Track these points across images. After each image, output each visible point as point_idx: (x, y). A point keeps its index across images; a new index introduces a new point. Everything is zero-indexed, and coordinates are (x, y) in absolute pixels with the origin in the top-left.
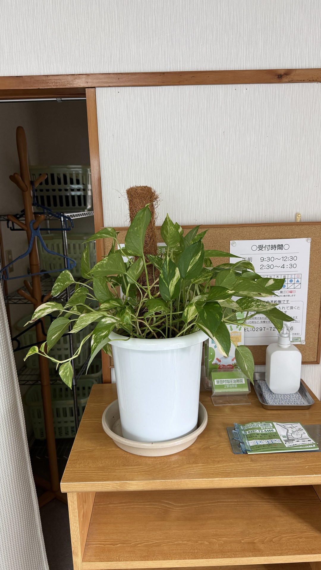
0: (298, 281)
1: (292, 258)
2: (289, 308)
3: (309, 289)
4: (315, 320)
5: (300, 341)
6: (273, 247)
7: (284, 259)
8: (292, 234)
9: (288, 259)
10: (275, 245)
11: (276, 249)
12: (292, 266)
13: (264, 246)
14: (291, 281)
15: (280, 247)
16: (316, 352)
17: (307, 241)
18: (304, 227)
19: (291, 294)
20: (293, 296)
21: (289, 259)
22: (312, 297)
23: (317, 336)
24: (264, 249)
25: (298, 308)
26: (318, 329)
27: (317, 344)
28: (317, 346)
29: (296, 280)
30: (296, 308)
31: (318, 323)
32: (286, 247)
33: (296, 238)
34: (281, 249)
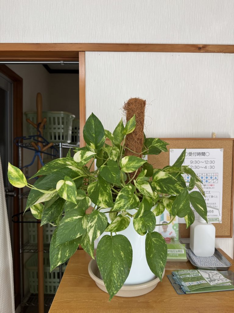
0: (216, 178)
1: (212, 162)
2: (210, 197)
3: (224, 184)
4: (228, 206)
5: (218, 221)
6: (199, 154)
7: (206, 162)
8: (211, 146)
11: (201, 155)
12: (211, 167)
13: (192, 153)
14: (211, 178)
16: (230, 229)
17: (221, 150)
18: (218, 141)
20: (213, 188)
22: (226, 189)
23: (230, 217)
24: (192, 155)
25: (216, 197)
26: (230, 212)
27: (230, 223)
29: (215, 177)
31: (230, 208)
32: (207, 154)
33: (214, 148)
34: (204, 155)
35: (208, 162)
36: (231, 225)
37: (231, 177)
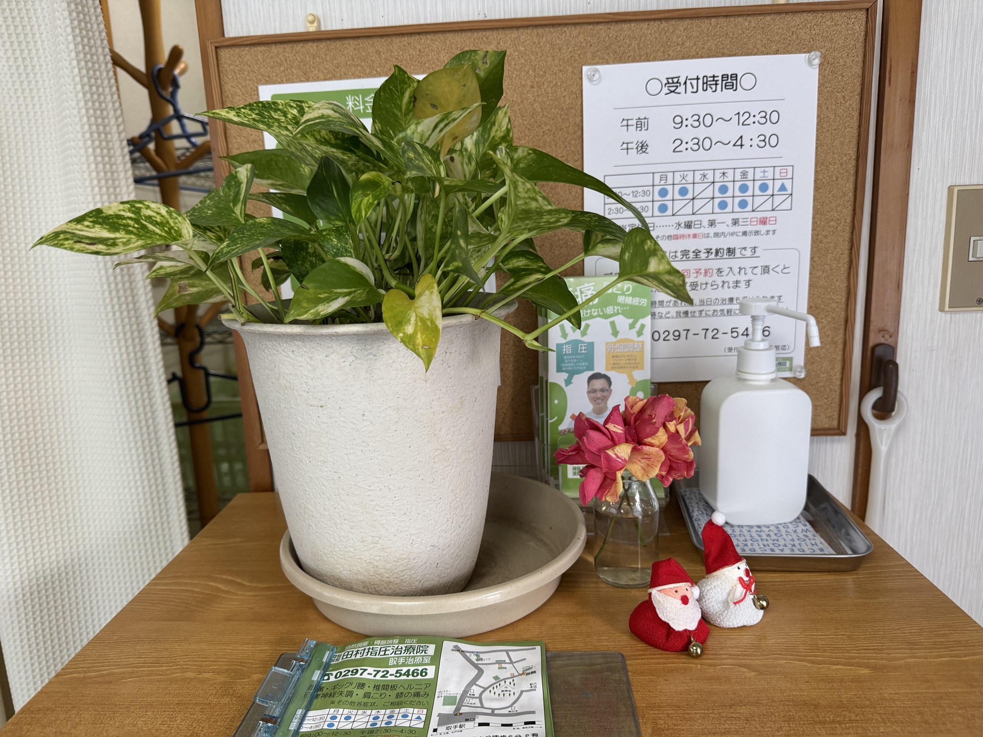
0: (783, 188)
1: (766, 117)
2: (758, 271)
3: (817, 212)
4: (834, 305)
5: (791, 369)
6: (710, 82)
7: (743, 118)
8: (765, 41)
9: (755, 120)
10: (714, 77)
11: (719, 87)
12: (765, 140)
13: (682, 80)
14: (764, 188)
15: (731, 81)
16: (837, 400)
17: (810, 62)
18: (798, 19)
19: (763, 228)
20: (771, 233)
21: (757, 118)
22: (826, 237)
23: (841, 353)
24: (681, 89)
25: (785, 271)
26: (841, 331)
27: (838, 376)
28: (838, 383)
29: (778, 184)
30: (779, 269)
31: (843, 314)
32: (747, 82)
33: (777, 52)
34: (733, 87)
35: (752, 119)
36: (841, 385)
37: (852, 179)
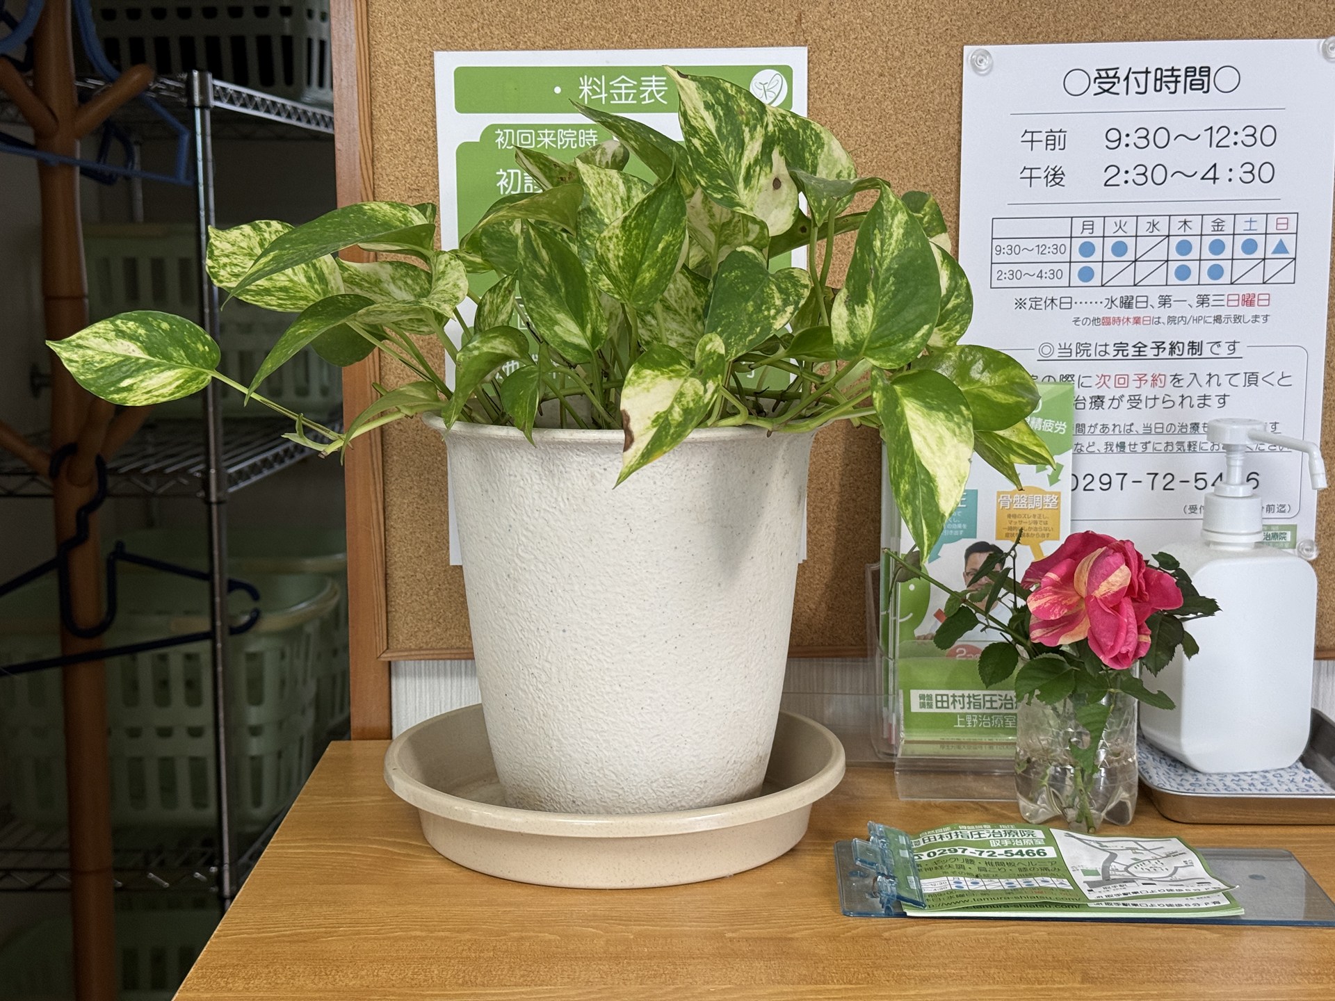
0: (1281, 248)
1: (1255, 135)
2: (1239, 380)
5: (1294, 545)
6: (1166, 79)
7: (1217, 136)
9: (1236, 138)
10: (1173, 70)
11: (1181, 86)
12: (1253, 172)
13: (1122, 74)
14: (1250, 247)
15: (1199, 78)
17: (1324, 51)
19: (1248, 312)
20: (1261, 319)
21: (1241, 136)
24: (1120, 87)
25: (1282, 382)
29: (1273, 241)
30: (1273, 379)
32: (1225, 79)
33: (1273, 36)
34: (1203, 87)
35: (1232, 138)
